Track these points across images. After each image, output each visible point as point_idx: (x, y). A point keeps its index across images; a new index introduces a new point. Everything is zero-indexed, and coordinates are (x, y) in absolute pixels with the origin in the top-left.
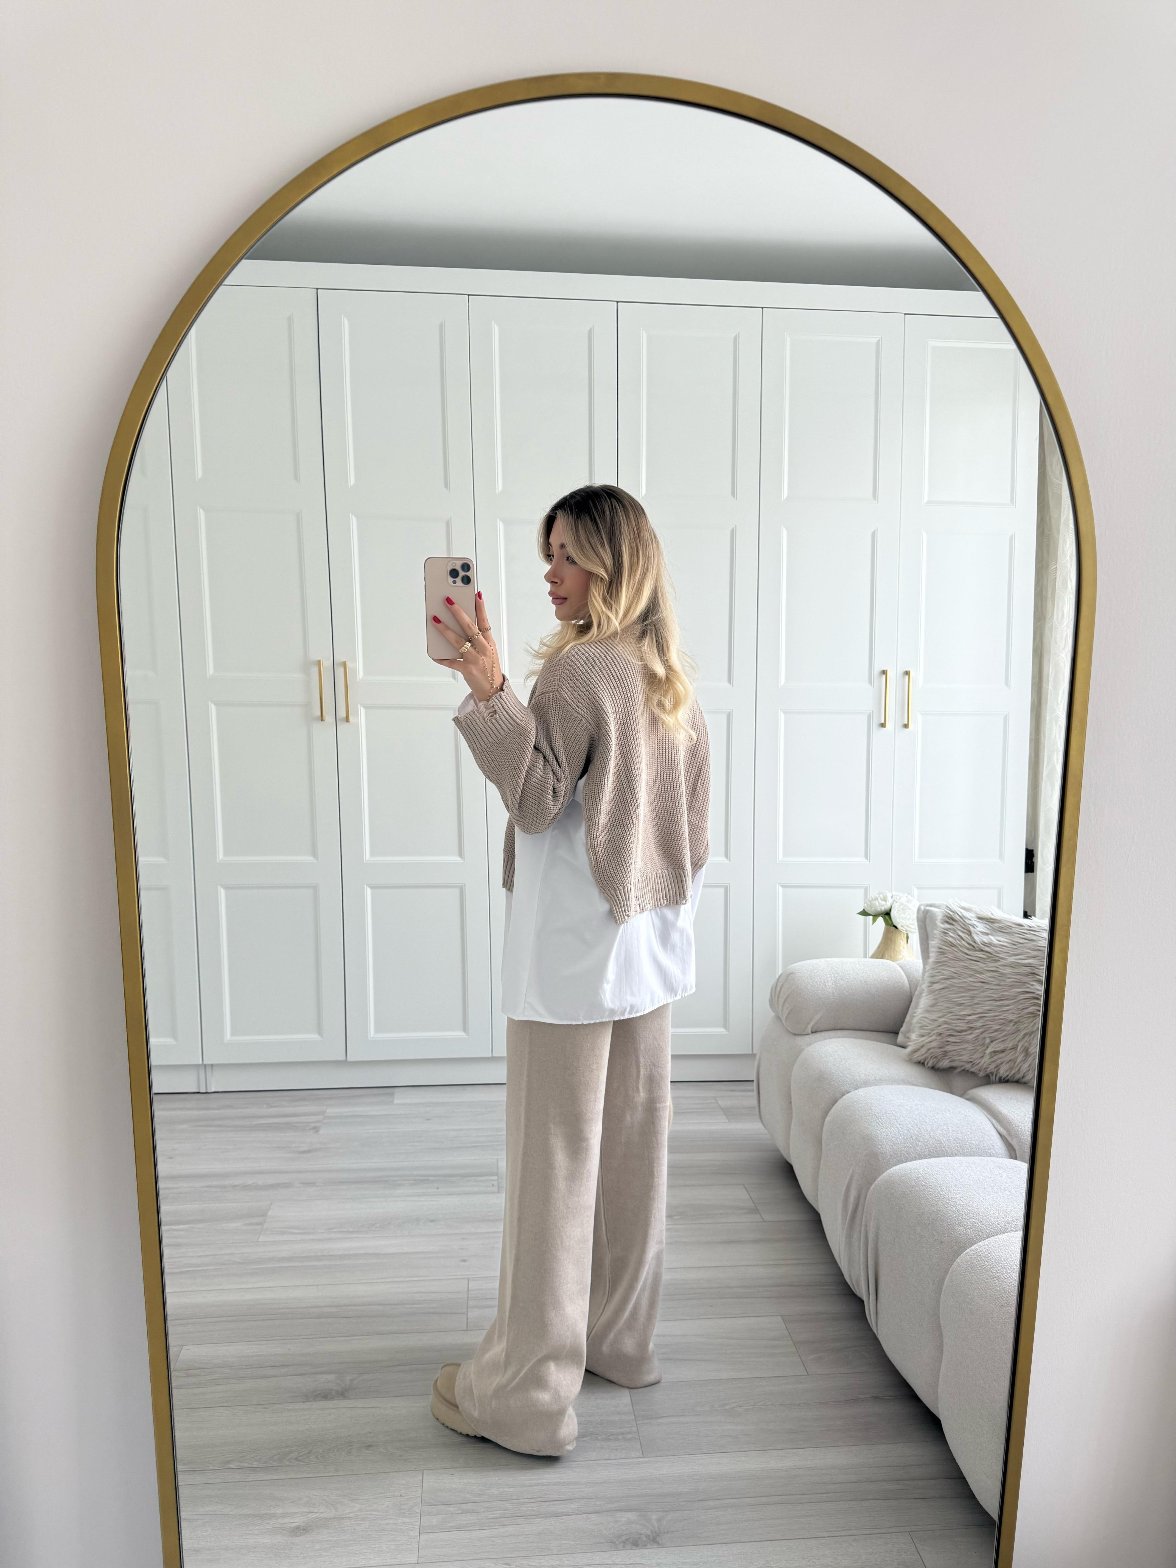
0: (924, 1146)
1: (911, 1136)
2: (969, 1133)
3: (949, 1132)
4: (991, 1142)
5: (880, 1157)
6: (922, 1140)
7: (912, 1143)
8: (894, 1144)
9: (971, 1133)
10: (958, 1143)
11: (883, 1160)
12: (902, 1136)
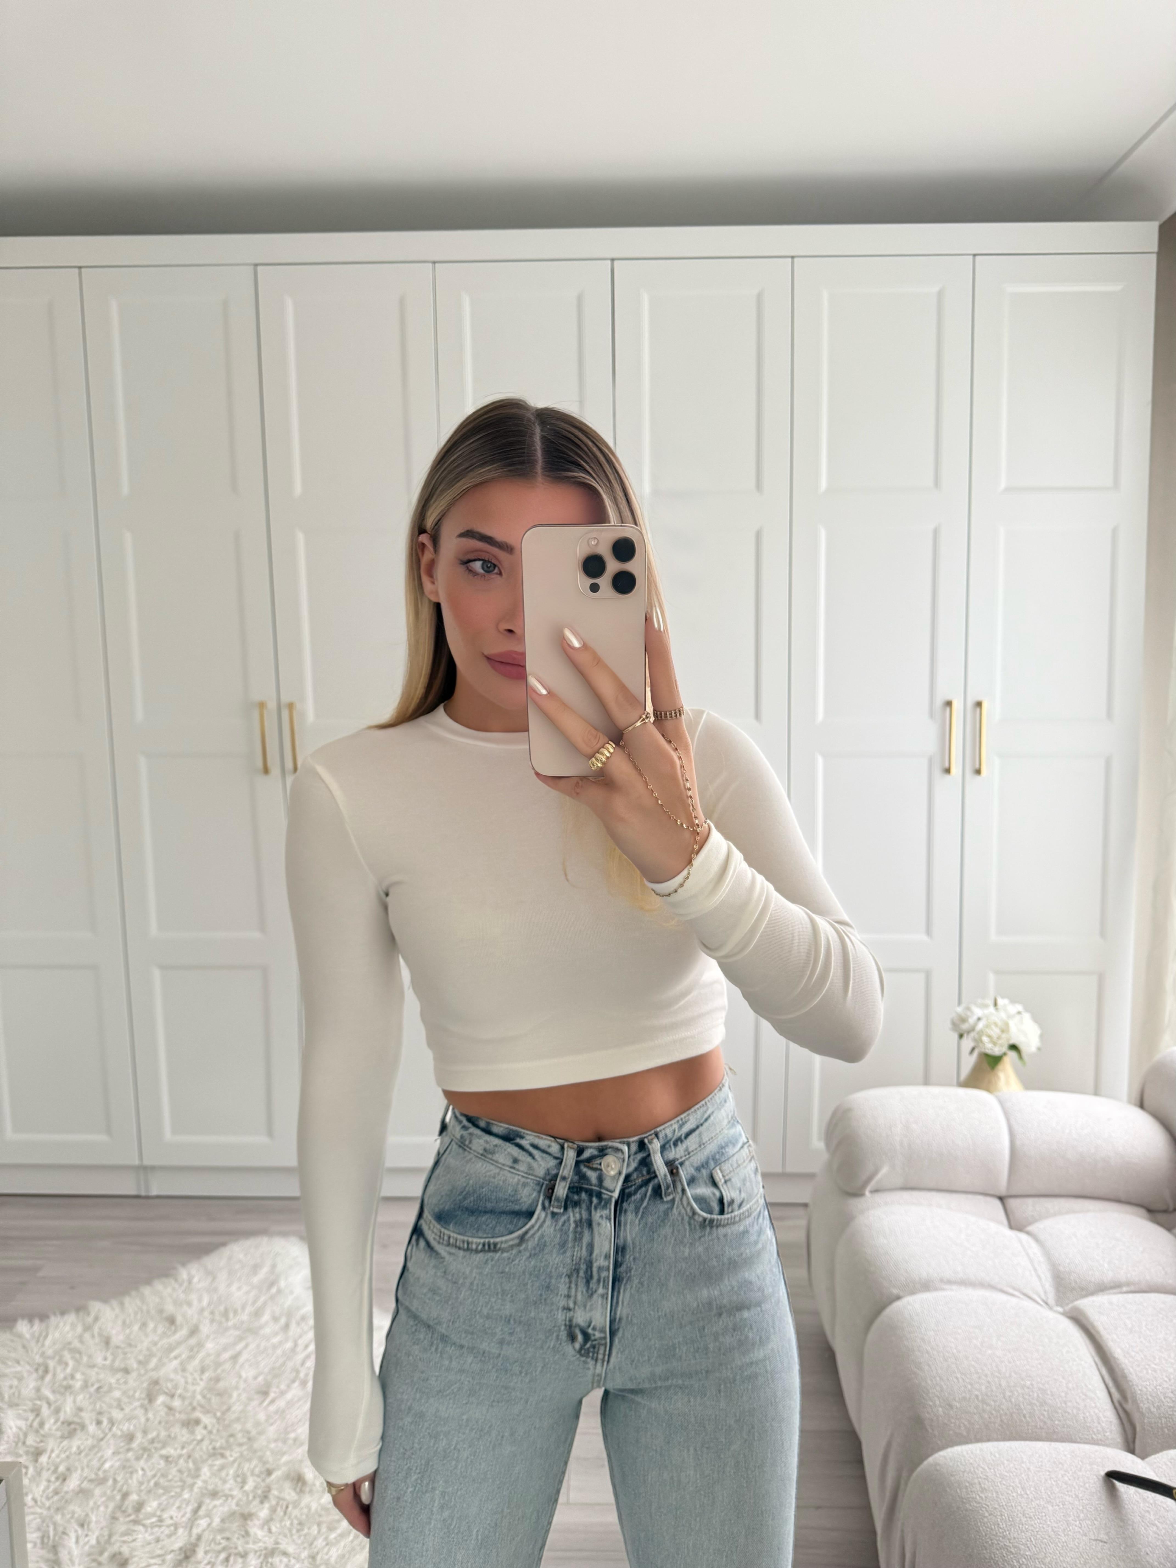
0: (994, 1412)
1: (977, 1396)
2: (1063, 1394)
3: (1033, 1392)
4: (1097, 1411)
5: (928, 1427)
6: (992, 1403)
7: (976, 1407)
8: (951, 1406)
9: (1066, 1393)
10: (1045, 1410)
11: (933, 1430)
12: (963, 1395)
